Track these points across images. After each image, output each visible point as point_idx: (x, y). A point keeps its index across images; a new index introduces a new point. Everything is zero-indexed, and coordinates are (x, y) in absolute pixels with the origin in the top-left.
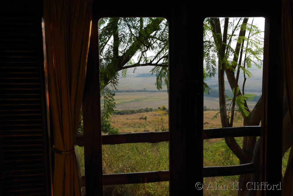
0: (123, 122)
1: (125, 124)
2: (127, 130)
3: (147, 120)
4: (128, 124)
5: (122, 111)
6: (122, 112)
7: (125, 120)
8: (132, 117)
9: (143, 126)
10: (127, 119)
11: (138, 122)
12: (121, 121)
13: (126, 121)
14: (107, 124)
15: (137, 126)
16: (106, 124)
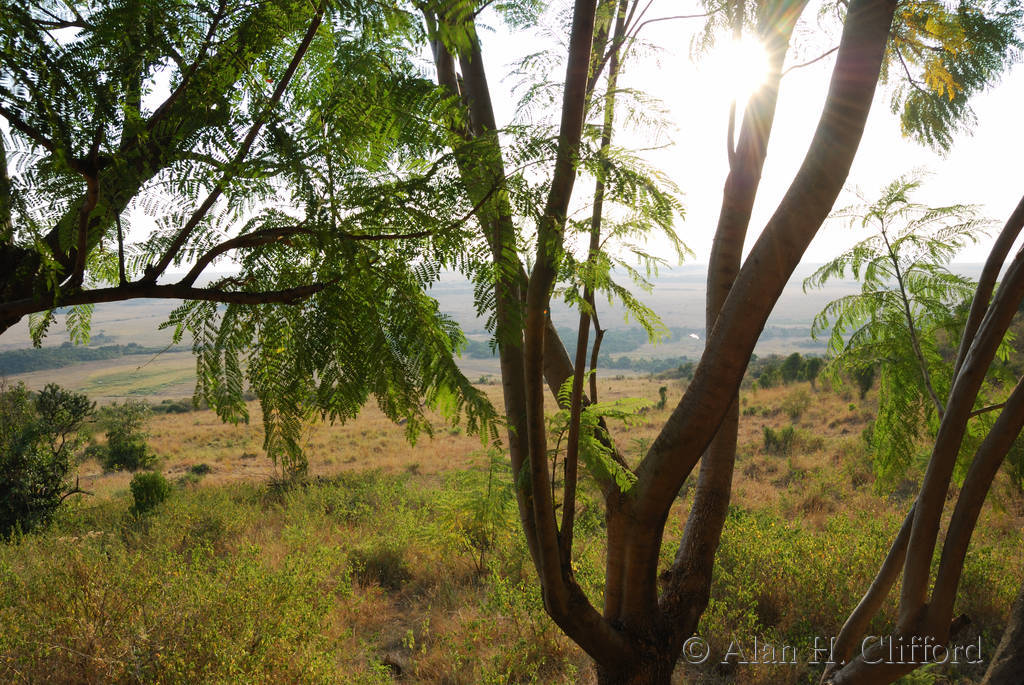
0: (184, 434)
1: (190, 440)
2: (194, 458)
3: (251, 423)
4: (200, 439)
5: (180, 403)
6: (181, 406)
7: (191, 429)
8: (208, 417)
9: (241, 441)
10: (197, 424)
11: (225, 432)
12: (178, 430)
13: (192, 431)
14: (138, 444)
15: (223, 442)
16: (134, 446)
